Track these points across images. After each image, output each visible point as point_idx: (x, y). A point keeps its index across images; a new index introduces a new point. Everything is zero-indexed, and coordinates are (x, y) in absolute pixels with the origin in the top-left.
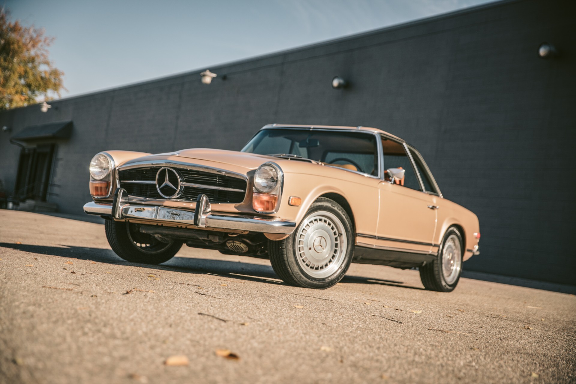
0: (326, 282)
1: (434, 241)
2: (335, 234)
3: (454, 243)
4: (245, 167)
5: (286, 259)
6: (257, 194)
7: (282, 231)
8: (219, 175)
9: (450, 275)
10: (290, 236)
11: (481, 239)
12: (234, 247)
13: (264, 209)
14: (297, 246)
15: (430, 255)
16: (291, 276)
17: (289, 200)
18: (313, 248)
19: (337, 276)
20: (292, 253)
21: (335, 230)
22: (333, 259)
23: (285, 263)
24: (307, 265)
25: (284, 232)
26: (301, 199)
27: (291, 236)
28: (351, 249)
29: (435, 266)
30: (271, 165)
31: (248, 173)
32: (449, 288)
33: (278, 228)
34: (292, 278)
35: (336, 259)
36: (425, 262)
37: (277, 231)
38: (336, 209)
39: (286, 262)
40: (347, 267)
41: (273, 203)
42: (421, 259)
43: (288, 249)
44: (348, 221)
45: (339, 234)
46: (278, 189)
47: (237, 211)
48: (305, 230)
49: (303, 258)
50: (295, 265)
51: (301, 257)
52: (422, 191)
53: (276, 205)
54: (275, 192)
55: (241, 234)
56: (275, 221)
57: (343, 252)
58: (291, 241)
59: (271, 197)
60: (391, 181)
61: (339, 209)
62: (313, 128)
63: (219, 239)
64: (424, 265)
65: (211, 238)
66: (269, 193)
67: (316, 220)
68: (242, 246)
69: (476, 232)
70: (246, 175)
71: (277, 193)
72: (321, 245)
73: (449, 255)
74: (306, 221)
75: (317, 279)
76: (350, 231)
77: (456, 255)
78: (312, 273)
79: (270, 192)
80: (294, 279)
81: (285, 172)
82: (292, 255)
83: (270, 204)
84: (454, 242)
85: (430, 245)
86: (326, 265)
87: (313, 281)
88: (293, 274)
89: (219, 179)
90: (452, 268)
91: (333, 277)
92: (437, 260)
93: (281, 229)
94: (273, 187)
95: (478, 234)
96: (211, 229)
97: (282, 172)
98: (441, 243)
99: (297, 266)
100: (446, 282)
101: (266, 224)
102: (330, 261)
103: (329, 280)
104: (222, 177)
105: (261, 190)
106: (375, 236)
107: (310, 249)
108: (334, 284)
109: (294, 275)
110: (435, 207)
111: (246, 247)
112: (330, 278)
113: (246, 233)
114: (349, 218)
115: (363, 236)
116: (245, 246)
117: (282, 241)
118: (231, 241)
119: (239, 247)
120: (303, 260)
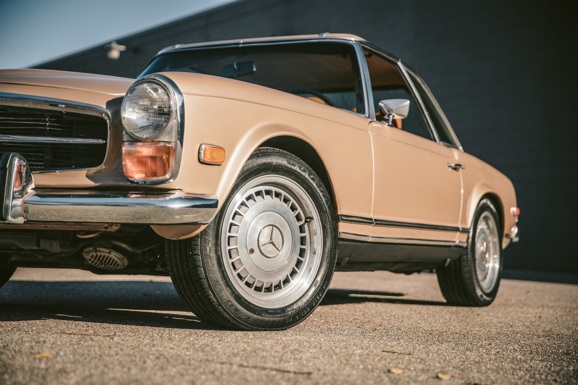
0: (287, 315)
1: (461, 223)
2: (298, 218)
3: (487, 226)
4: (103, 93)
5: (203, 276)
6: (129, 144)
7: (189, 218)
8: (50, 114)
9: (485, 278)
10: (207, 228)
11: (520, 217)
12: (98, 261)
13: (146, 176)
14: (225, 248)
15: (457, 246)
16: (217, 309)
17: (199, 153)
18: (257, 250)
19: (308, 301)
20: (215, 262)
21: (299, 210)
22: (299, 270)
23: (202, 285)
24: (247, 284)
25: (195, 220)
26: (224, 150)
27: (211, 228)
28: (331, 245)
29: (464, 264)
30: (155, 79)
31: (110, 104)
32: (487, 298)
33: (180, 212)
34: (219, 313)
35: (304, 267)
36: (449, 260)
37: (177, 219)
38: (296, 168)
39: (205, 282)
40: (326, 282)
41: (165, 160)
42: (443, 253)
43: (206, 255)
44: (322, 191)
45: (306, 218)
46: (172, 129)
47: (91, 183)
48: (240, 215)
49: (238, 271)
50: (223, 286)
51: (235, 268)
52: (435, 141)
53: (172, 163)
54: (167, 137)
55: (106, 232)
56: (172, 197)
57: (317, 252)
58: (211, 239)
59: (158, 150)
60: (387, 121)
61: (302, 169)
62: (243, 43)
63: (62, 246)
64: (447, 264)
65: (44, 245)
66: (154, 140)
67: (258, 193)
68: (114, 255)
69: (514, 207)
70: (104, 107)
71: (171, 138)
72: (272, 243)
73: (483, 245)
74: (239, 198)
75: (269, 311)
76: (328, 210)
77: (491, 245)
78: (259, 300)
79: (156, 137)
80: (223, 315)
81: (187, 94)
82: (216, 268)
83: (159, 163)
84: (487, 224)
85: (456, 229)
86: (286, 281)
87: (263, 316)
88: (220, 305)
89: (51, 122)
90: (487, 265)
91: (301, 304)
92: (467, 254)
93: (187, 213)
94: (162, 125)
95: (517, 209)
96: (41, 227)
97: (180, 93)
98: (471, 227)
99: (228, 289)
100: (482, 290)
101: (155, 206)
102: (293, 273)
103: (293, 310)
104: (57, 116)
105: (137, 135)
106: (371, 219)
107: (252, 251)
108: (304, 317)
109: (223, 308)
110: (460, 165)
111: (123, 259)
112: (295, 307)
113: (115, 228)
114: (323, 185)
115: (350, 219)
116: (121, 256)
117: (192, 239)
118: (91, 249)
119: (109, 259)
120: (239, 275)
